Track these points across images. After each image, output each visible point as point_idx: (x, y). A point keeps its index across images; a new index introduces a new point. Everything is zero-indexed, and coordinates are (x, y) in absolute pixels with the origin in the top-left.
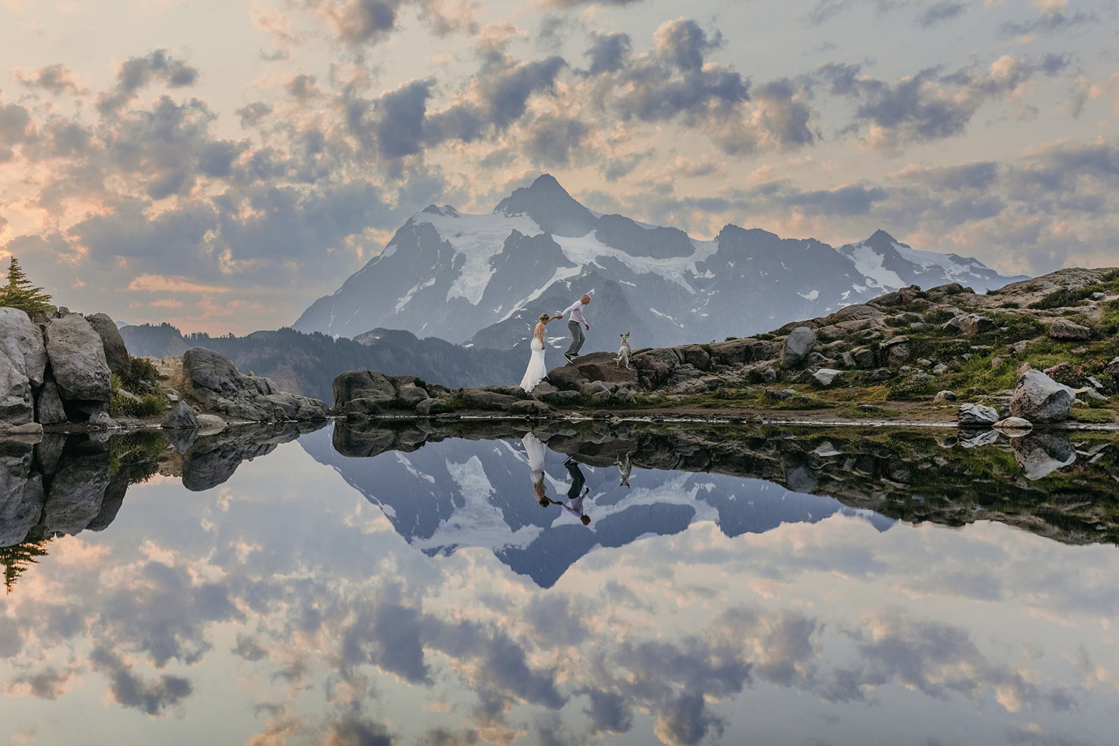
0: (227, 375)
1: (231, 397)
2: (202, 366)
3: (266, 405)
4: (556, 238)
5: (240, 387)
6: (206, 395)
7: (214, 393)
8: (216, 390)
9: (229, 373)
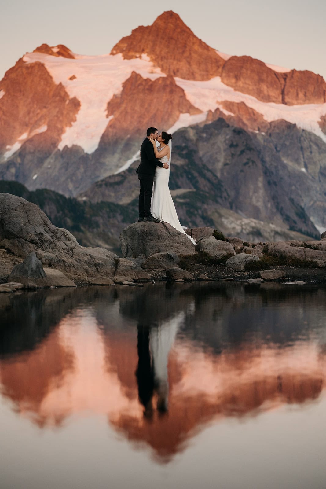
0: (40, 225)
1: (50, 250)
2: (13, 214)
3: (85, 258)
4: (179, 81)
5: (55, 238)
6: (22, 247)
7: (31, 245)
8: (32, 241)
9: (42, 222)
